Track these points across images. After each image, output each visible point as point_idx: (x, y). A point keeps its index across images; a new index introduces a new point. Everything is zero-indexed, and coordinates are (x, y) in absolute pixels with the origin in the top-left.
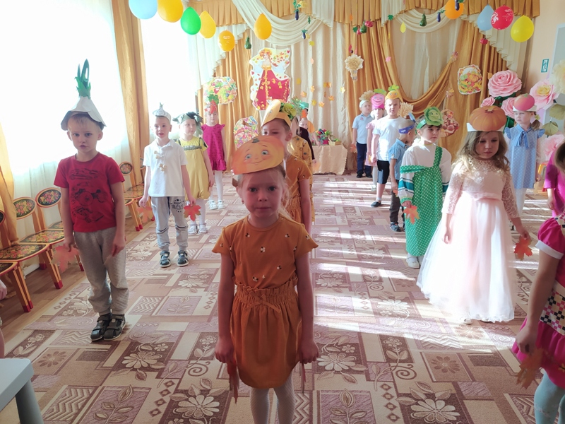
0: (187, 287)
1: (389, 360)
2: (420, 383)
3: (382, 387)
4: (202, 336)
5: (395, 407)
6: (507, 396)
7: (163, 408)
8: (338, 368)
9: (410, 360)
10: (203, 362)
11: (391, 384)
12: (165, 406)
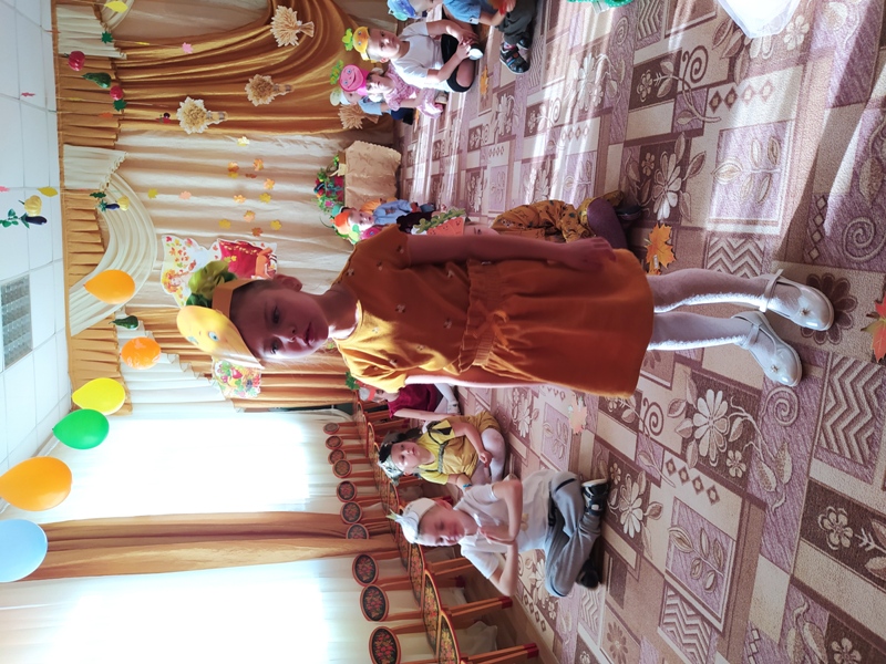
0: (530, 425)
1: (672, 94)
2: (716, 40)
3: (714, 108)
4: (603, 407)
7: (708, 482)
8: (676, 186)
10: (644, 409)
11: (712, 92)
12: (704, 478)
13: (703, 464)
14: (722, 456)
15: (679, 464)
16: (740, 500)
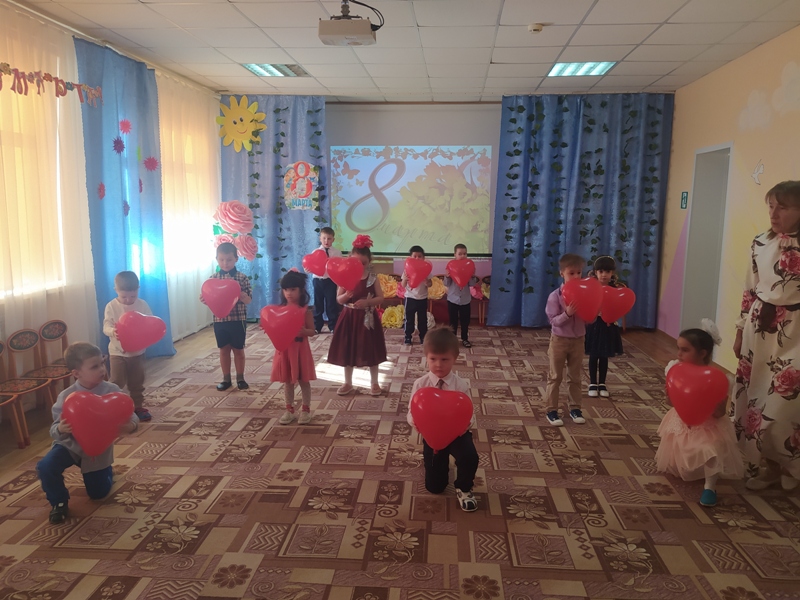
0: (198, 435)
1: (378, 501)
2: (397, 521)
3: (360, 522)
4: (201, 478)
5: (363, 537)
6: (471, 533)
7: (145, 534)
8: (325, 507)
9: (399, 502)
10: (195, 501)
11: (370, 521)
12: (148, 532)
13: (157, 531)
14: (159, 540)
15: (157, 520)
16: (133, 548)
